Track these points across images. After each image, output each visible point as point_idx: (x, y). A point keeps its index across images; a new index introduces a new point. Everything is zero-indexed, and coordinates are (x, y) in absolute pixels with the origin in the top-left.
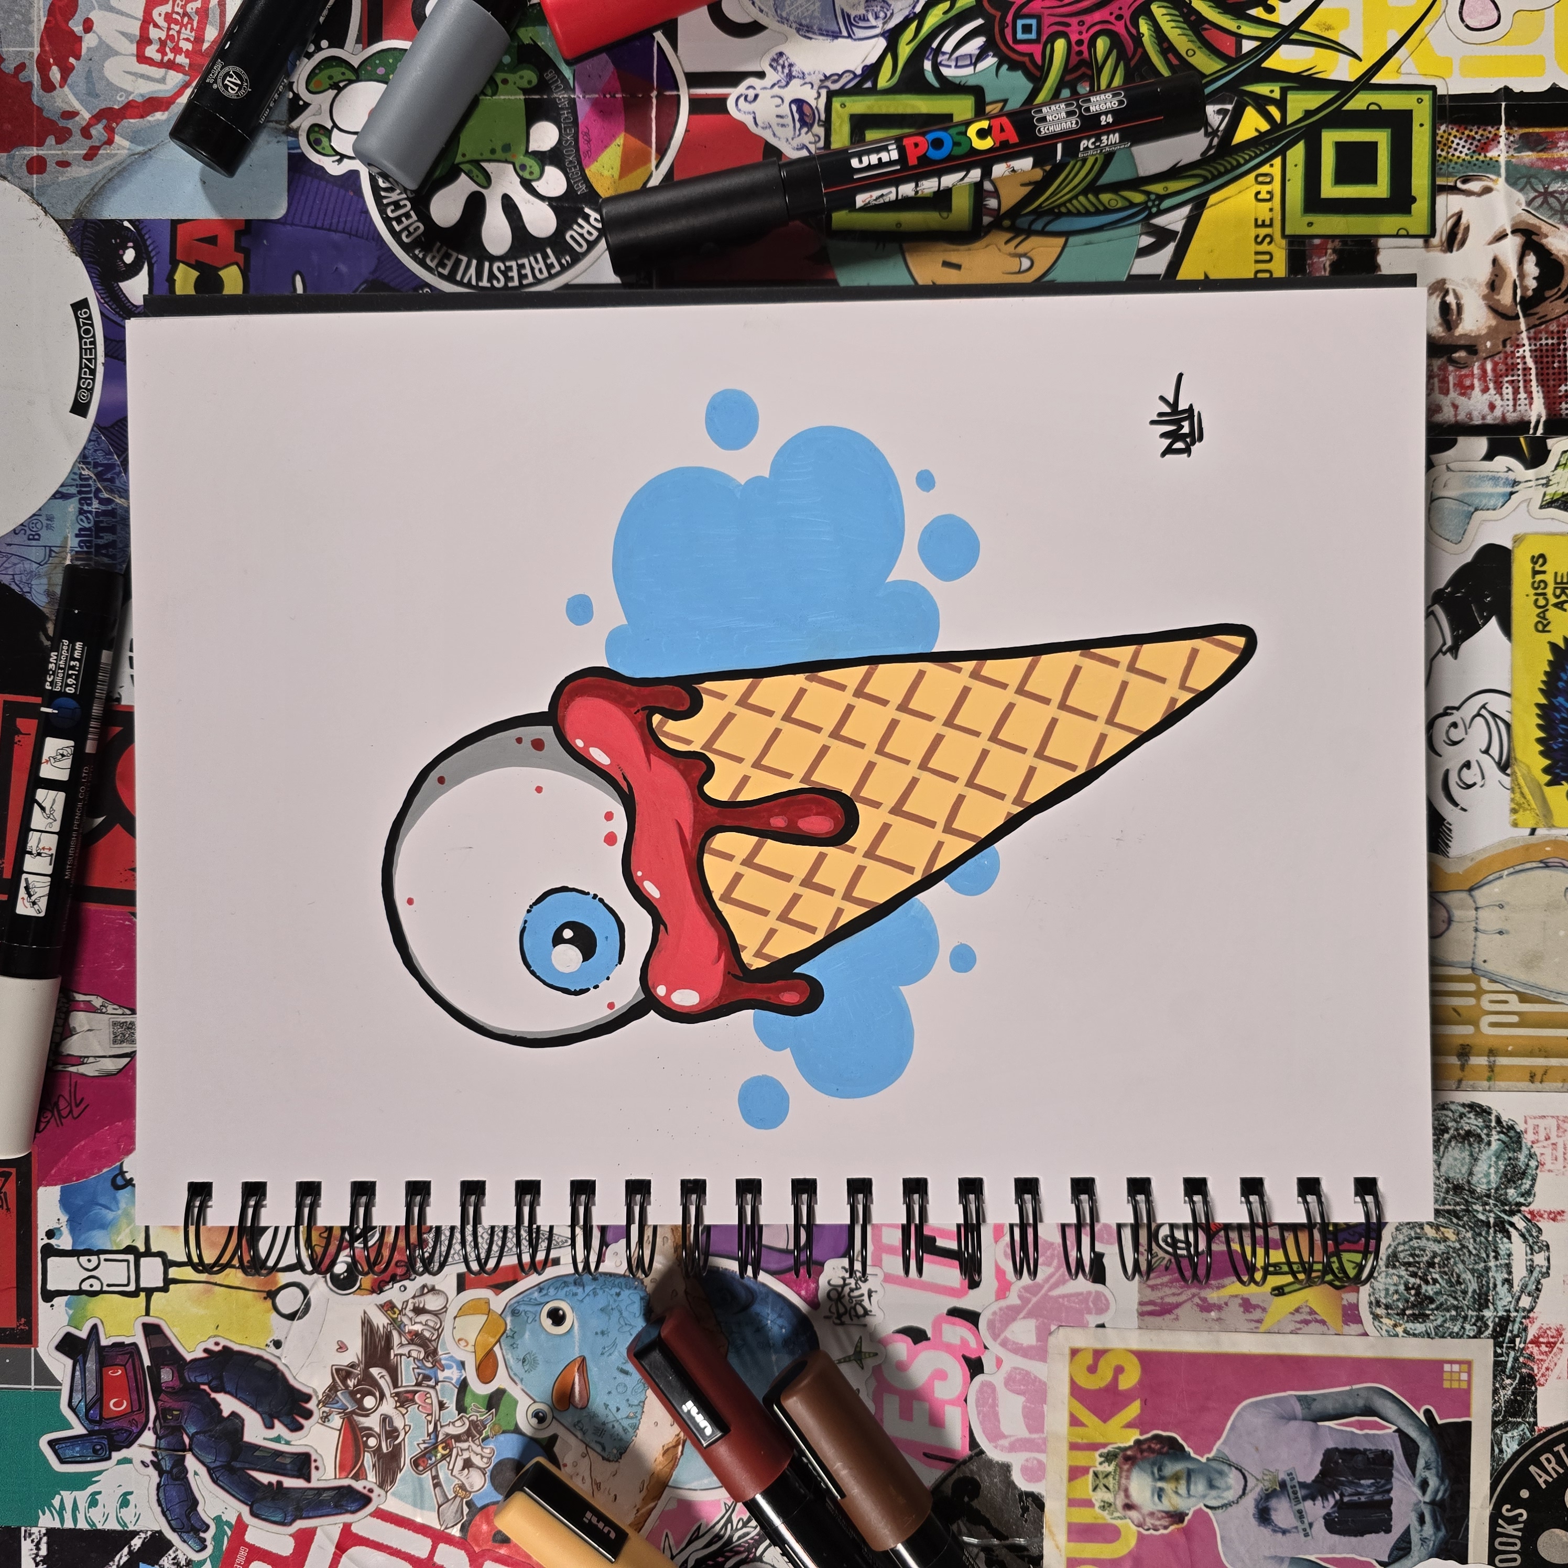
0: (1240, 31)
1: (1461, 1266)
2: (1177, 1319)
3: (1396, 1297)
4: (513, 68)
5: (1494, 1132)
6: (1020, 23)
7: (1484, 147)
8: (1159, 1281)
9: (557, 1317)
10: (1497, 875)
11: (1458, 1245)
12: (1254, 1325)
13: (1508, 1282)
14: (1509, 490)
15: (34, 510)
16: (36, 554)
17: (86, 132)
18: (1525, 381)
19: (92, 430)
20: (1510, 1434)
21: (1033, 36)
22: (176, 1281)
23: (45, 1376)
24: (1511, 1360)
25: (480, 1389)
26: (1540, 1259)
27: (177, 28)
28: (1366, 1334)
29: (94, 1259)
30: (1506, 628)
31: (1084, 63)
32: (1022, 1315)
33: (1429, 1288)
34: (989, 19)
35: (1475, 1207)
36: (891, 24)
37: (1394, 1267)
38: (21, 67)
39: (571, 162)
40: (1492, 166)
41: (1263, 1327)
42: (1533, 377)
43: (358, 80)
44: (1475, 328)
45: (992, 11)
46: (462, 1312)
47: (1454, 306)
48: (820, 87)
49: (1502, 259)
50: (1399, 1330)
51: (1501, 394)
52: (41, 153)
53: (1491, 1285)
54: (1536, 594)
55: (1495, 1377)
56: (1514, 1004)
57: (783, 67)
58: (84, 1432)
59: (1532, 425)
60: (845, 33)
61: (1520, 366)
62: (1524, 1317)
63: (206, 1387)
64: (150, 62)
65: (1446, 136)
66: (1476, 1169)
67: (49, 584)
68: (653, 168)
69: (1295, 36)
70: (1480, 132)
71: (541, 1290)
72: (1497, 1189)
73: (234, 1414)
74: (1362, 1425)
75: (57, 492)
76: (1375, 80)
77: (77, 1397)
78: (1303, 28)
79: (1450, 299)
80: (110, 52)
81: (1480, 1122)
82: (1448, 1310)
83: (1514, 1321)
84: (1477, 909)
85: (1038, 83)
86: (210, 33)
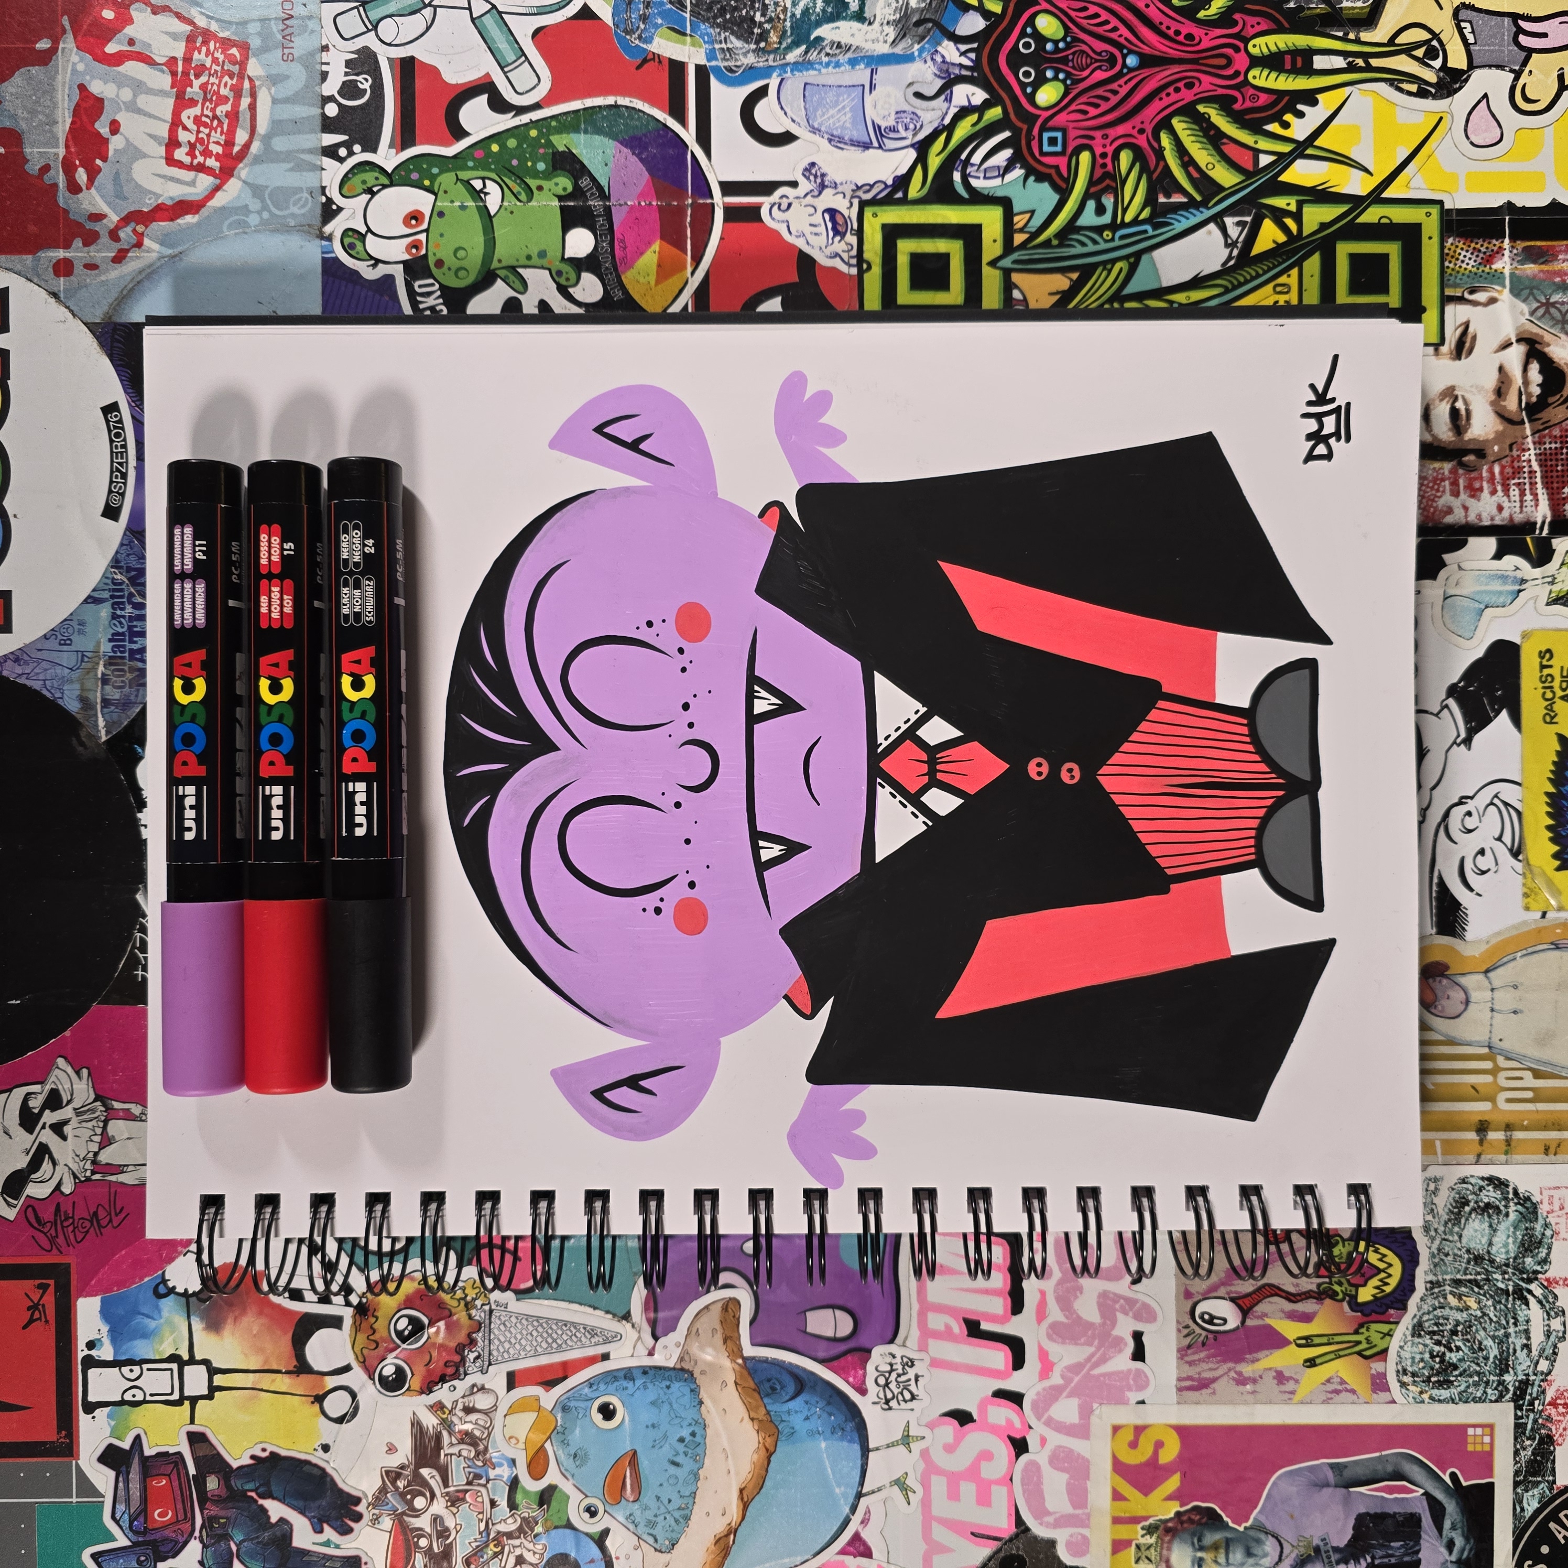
0: (1257, 146)
1: (1482, 1333)
2: (1214, 1393)
3: (1421, 1365)
4: (547, 175)
5: (1511, 1204)
6: (1046, 136)
7: (1489, 259)
8: (1196, 1357)
9: (607, 1412)
10: (1511, 957)
11: (1479, 1313)
12: (1287, 1396)
13: (1527, 1347)
14: (1517, 587)
15: (65, 615)
16: (67, 658)
17: (114, 235)
18: (1531, 484)
19: (125, 534)
20: (1530, 1493)
21: (1059, 148)
22: (221, 1389)
23: (86, 1487)
24: (1530, 1422)
25: (535, 1487)
26: (1556, 1324)
27: (207, 131)
28: (1394, 1402)
29: (137, 1369)
30: (1516, 720)
31: (1106, 175)
32: (1065, 1394)
33: (1453, 1355)
34: (1016, 131)
35: (1495, 1276)
36: (921, 136)
37: (1420, 1336)
38: (46, 169)
39: (607, 268)
40: (1497, 277)
41: (1297, 1398)
42: (1538, 480)
43: (392, 185)
44: (1483, 433)
45: (1019, 124)
46: (512, 1410)
47: (1463, 412)
48: (852, 197)
49: (1507, 367)
50: (1425, 1396)
51: (1508, 496)
52: (68, 255)
53: (1511, 1351)
54: (1544, 688)
55: (1516, 1439)
56: (1529, 1080)
57: (816, 176)
58: (128, 1543)
59: (1538, 526)
60: (876, 144)
61: (1526, 470)
62: (1542, 1381)
63: (253, 1494)
64: (180, 165)
65: (1453, 248)
66: (1495, 1240)
67: (82, 690)
68: (689, 275)
69: (1309, 151)
70: (1486, 245)
71: (591, 1386)
72: (1515, 1258)
73: (282, 1520)
74: (1390, 1490)
75: (89, 597)
76: (1385, 195)
77: (121, 1508)
78: (1317, 143)
79: (1460, 405)
80: (140, 154)
81: (1498, 1194)
82: (1471, 1376)
83: (1533, 1385)
84: (1492, 990)
85: (1064, 195)
86: (241, 137)
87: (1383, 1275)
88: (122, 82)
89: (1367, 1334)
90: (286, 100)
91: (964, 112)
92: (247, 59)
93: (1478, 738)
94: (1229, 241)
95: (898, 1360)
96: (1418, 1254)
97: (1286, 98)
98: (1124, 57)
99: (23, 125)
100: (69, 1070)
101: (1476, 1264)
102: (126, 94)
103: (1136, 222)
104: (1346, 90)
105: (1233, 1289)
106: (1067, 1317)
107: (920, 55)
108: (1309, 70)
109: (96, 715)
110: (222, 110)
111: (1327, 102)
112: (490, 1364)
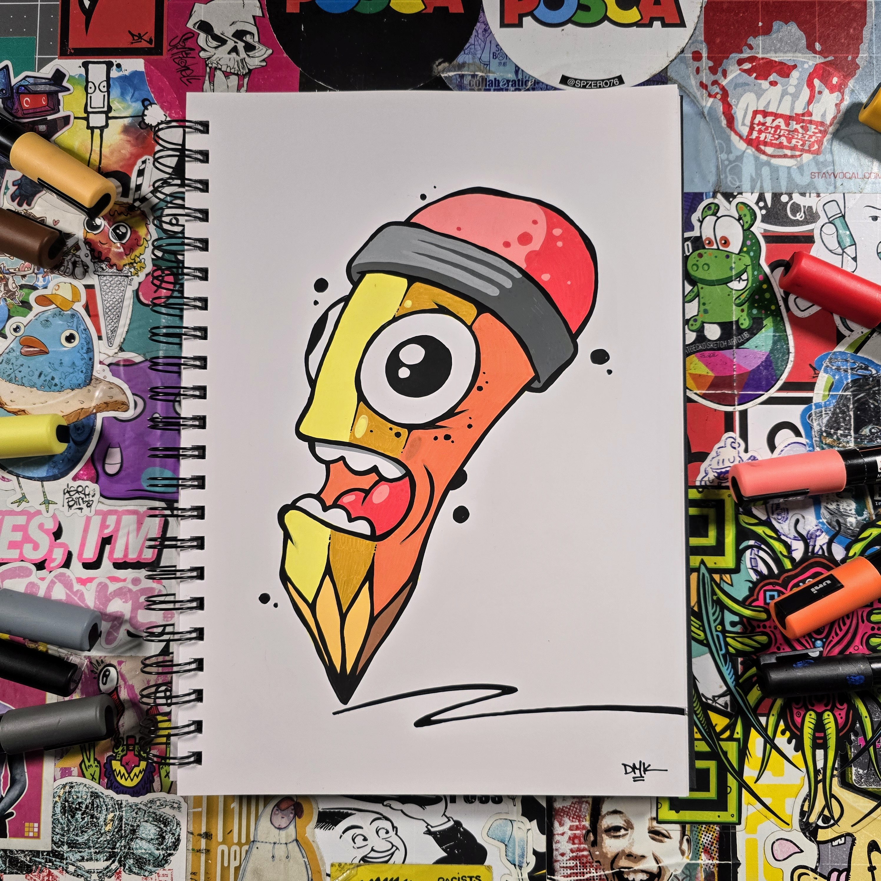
0: (771, 716)
1: (91, 833)
3: (75, 797)
4: (749, 314)
5: (164, 852)
6: (775, 594)
7: (707, 851)
9: (70, 338)
11: (103, 831)
13: (82, 859)
14: (517, 864)
15: (509, 56)
16: (486, 57)
17: (715, 83)
18: (577, 873)
21: (768, 601)
22: (92, 133)
23: (43, 63)
24: (40, 860)
25: (32, 298)
26: (95, 876)
27: (772, 132)
28: (55, 780)
29: (105, 89)
30: (440, 861)
31: (753, 629)
32: (68, 592)
33: (80, 816)
34: (778, 577)
35: (123, 841)
36: (774, 523)
37: (91, 796)
38: (751, 47)
39: (698, 346)
40: (696, 856)
42: (579, 878)
43: (744, 230)
44: (606, 845)
45: (782, 578)
46: (74, 288)
47: (618, 834)
49: (645, 861)
50: (57, 799)
51: (570, 860)
52: (704, 58)
53: (81, 850)
54: (459, 878)
55: (31, 851)
56: (234, 864)
58: (13, 84)
59: (552, 877)
61: (585, 870)
62: (63, 868)
64: (754, 118)
65: (713, 830)
66: (144, 842)
67: (469, 64)
68: (695, 391)
69: (768, 746)
70: (715, 849)
72: (133, 853)
75: (519, 68)
76: (744, 791)
77: (31, 80)
78: (773, 750)
79: (623, 832)
80: (759, 96)
81: (170, 844)
82: (67, 826)
83: (61, 862)
84: (286, 844)
85: (742, 603)
86: (769, 150)
87: (127, 775)
88: (798, 88)
89: (94, 765)
90: (789, 173)
91: (788, 547)
92: (812, 154)
93: (430, 838)
94: (716, 698)
95: (91, 499)
96: (138, 797)
97: (799, 734)
98: (821, 640)
99: (774, 36)
100: (266, 56)
101: (131, 830)
102: (791, 90)
103: (727, 644)
104: (804, 769)
105: (122, 689)
106: (111, 593)
107: (820, 523)
108: (815, 746)
109: (455, 71)
110: (784, 140)
111: (796, 757)
112: (99, 276)
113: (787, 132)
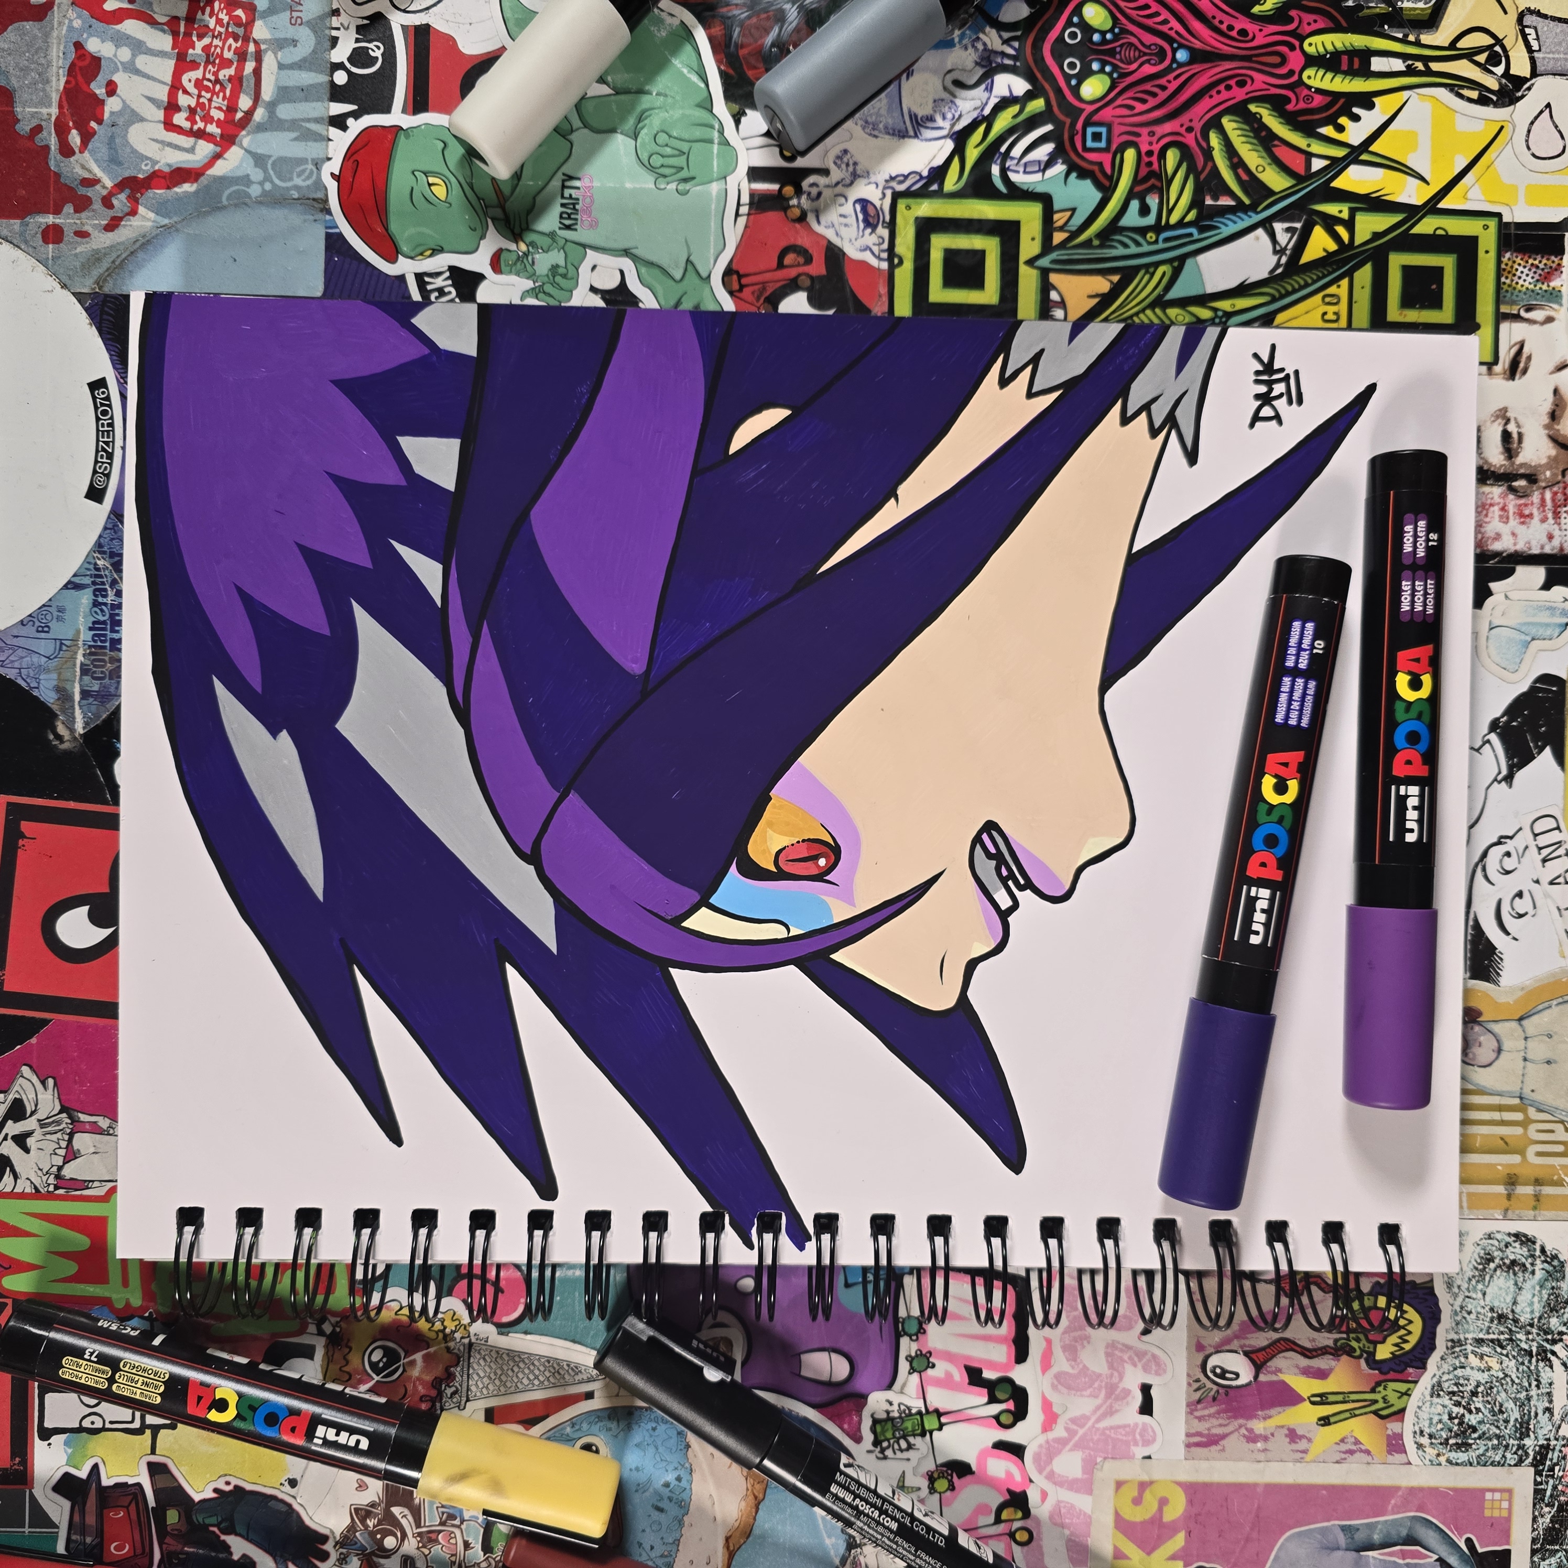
0: (1309, 150)
1: (1503, 1395)
2: (1223, 1450)
3: (1440, 1426)
5: (1538, 1262)
6: (1090, 131)
7: (1547, 276)
8: (1206, 1412)
10: (1546, 1004)
11: (1501, 1375)
12: (1300, 1455)
13: (1549, 1410)
14: (1565, 620)
15: (44, 600)
16: (45, 647)
17: (107, 202)
19: (109, 517)
21: (1103, 144)
23: (41, 1518)
24: (1550, 1488)
27: (208, 95)
28: (1410, 1463)
31: (1152, 174)
32: (1068, 1447)
34: (1059, 125)
35: (1519, 1336)
36: (959, 127)
37: (1439, 1395)
38: (38, 129)
41: (1309, 1457)
45: (1061, 117)
47: (1515, 436)
48: (885, 188)
50: (1442, 1459)
51: (1559, 524)
52: (58, 221)
53: (1533, 1414)
55: (1534, 1505)
56: (1560, 1133)
57: (848, 165)
60: (911, 133)
63: (215, 1529)
64: (179, 130)
65: (1510, 263)
67: (59, 679)
69: (1364, 157)
70: (1544, 261)
71: (573, 1425)
72: (1540, 1318)
73: (244, 1556)
74: (1404, 1555)
75: (69, 582)
76: (1441, 205)
77: (76, 1538)
78: (1371, 149)
79: (1512, 428)
80: (137, 118)
81: (1525, 1251)
82: (1490, 1439)
83: (1554, 1450)
84: (1526, 1038)
85: (1107, 193)
86: (245, 102)
87: (1402, 1332)
88: (121, 40)
89: (1384, 1393)
90: (291, 67)
91: (1005, 103)
92: (253, 21)
93: (1520, 776)
94: (1278, 248)
95: (895, 1407)
96: (1440, 1311)
97: (1342, 101)
98: (1174, 51)
99: (14, 82)
100: (35, 1079)
101: (1499, 1322)
102: (125, 54)
103: (1181, 224)
104: (1405, 94)
105: (1247, 1342)
106: (1073, 1367)
107: (960, 42)
108: (1366, 72)
109: (73, 707)
110: (225, 74)
111: (1383, 107)
112: (468, 1400)
113: (210, 67)
